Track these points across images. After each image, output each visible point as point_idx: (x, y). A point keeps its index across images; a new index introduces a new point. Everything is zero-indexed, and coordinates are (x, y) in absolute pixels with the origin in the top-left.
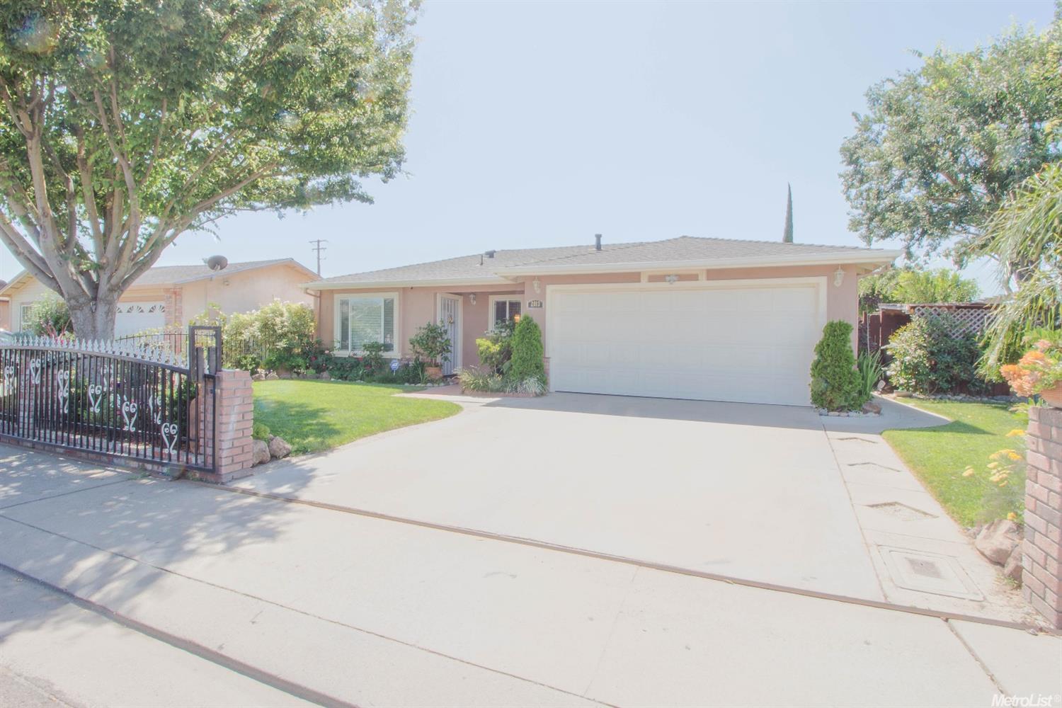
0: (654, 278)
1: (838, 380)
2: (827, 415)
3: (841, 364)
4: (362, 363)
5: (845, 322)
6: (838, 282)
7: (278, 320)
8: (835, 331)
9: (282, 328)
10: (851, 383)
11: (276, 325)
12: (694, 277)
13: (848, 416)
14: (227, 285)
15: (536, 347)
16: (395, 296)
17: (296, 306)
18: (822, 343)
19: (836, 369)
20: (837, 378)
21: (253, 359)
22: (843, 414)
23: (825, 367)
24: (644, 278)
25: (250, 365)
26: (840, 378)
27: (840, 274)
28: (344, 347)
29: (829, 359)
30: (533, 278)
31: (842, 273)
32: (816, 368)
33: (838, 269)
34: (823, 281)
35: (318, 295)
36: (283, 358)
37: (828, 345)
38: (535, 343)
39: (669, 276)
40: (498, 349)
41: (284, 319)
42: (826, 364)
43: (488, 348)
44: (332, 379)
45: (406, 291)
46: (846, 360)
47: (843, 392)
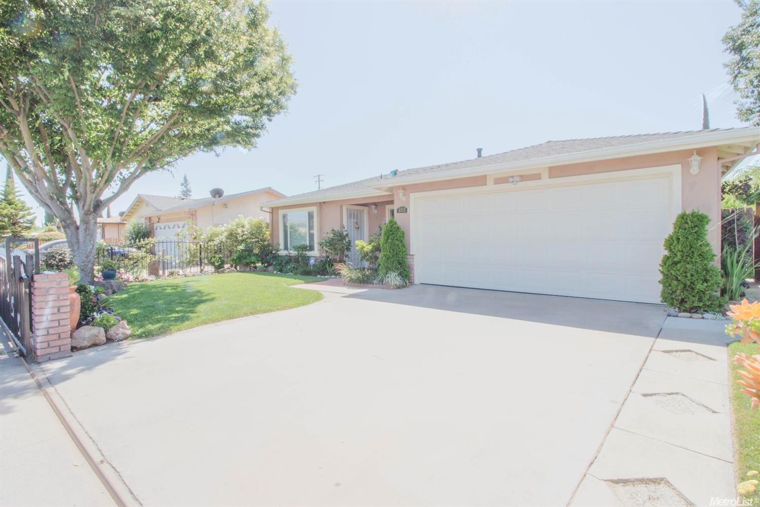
0: (499, 181)
1: (689, 278)
2: (677, 316)
3: (694, 260)
4: (293, 260)
5: (700, 213)
6: (694, 170)
7: (239, 231)
8: (687, 223)
9: (242, 236)
10: (706, 281)
11: (238, 234)
12: (537, 177)
13: (703, 318)
14: (226, 207)
15: (398, 246)
16: (314, 209)
17: (255, 220)
18: (671, 237)
19: (688, 266)
20: (688, 275)
21: (220, 258)
22: (695, 315)
23: (676, 263)
24: (490, 182)
25: (217, 262)
26: (692, 275)
27: (694, 160)
28: (286, 248)
29: (679, 254)
30: (399, 187)
31: (699, 158)
32: (665, 264)
33: (693, 155)
34: (677, 169)
35: (271, 211)
36: (242, 257)
37: (678, 239)
38: (397, 242)
39: (513, 177)
40: (371, 248)
41: (244, 229)
42: (676, 259)
43: (363, 247)
44: (275, 272)
45: (321, 205)
46: (700, 255)
47: (696, 290)
